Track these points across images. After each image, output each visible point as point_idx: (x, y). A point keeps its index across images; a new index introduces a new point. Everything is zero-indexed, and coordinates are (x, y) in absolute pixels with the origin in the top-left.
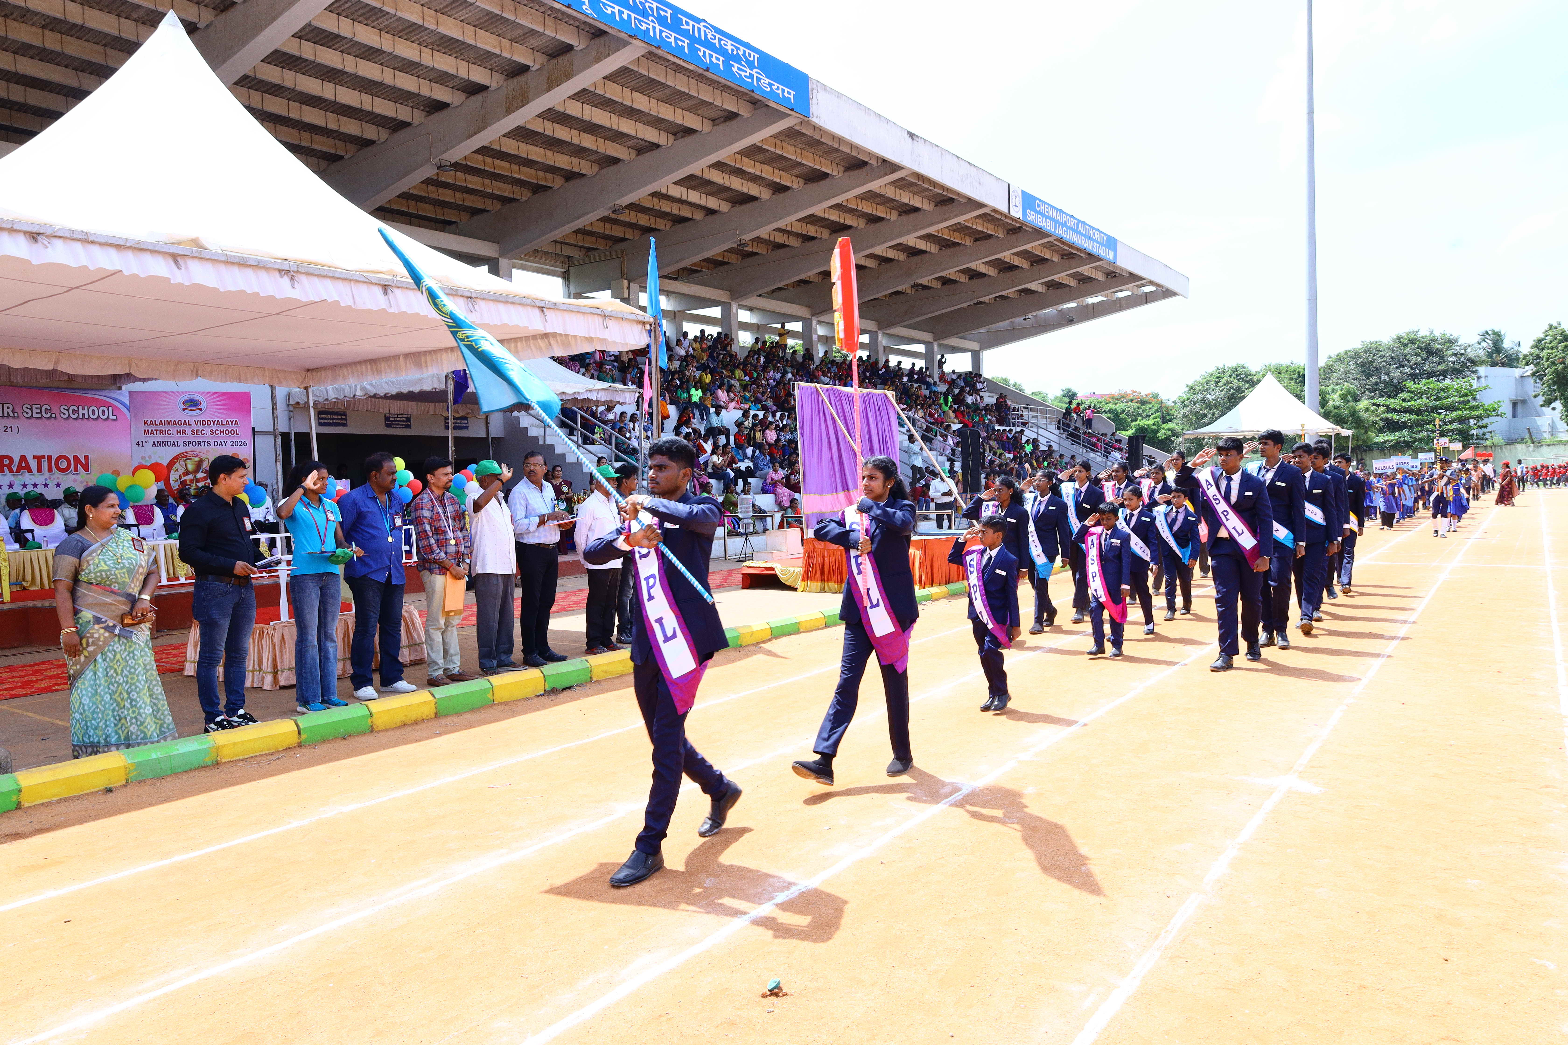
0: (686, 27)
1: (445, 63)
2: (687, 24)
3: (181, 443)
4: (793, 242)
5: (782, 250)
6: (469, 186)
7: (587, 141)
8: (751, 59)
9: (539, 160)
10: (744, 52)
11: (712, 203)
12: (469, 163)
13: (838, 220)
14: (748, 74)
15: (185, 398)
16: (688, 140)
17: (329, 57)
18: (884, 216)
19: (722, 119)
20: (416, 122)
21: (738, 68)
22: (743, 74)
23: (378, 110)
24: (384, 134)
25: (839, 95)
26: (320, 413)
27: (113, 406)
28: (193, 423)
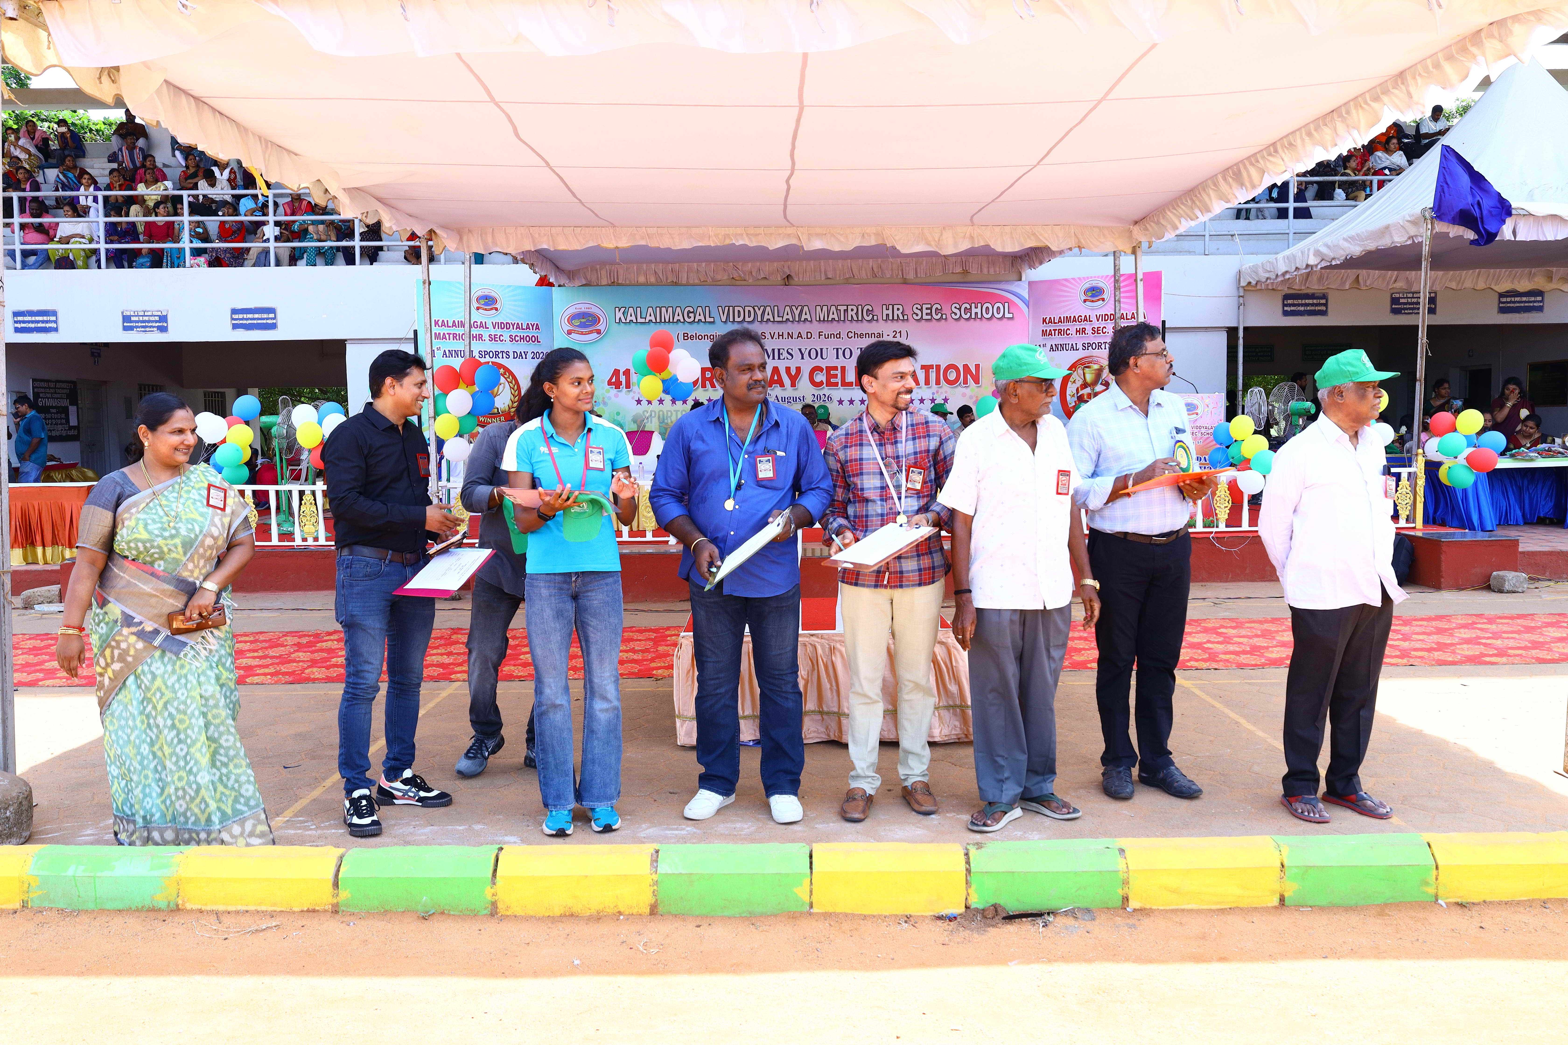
3: (1080, 346)
15: (1087, 286)
26: (1286, 297)
27: (1009, 301)
28: (1094, 319)
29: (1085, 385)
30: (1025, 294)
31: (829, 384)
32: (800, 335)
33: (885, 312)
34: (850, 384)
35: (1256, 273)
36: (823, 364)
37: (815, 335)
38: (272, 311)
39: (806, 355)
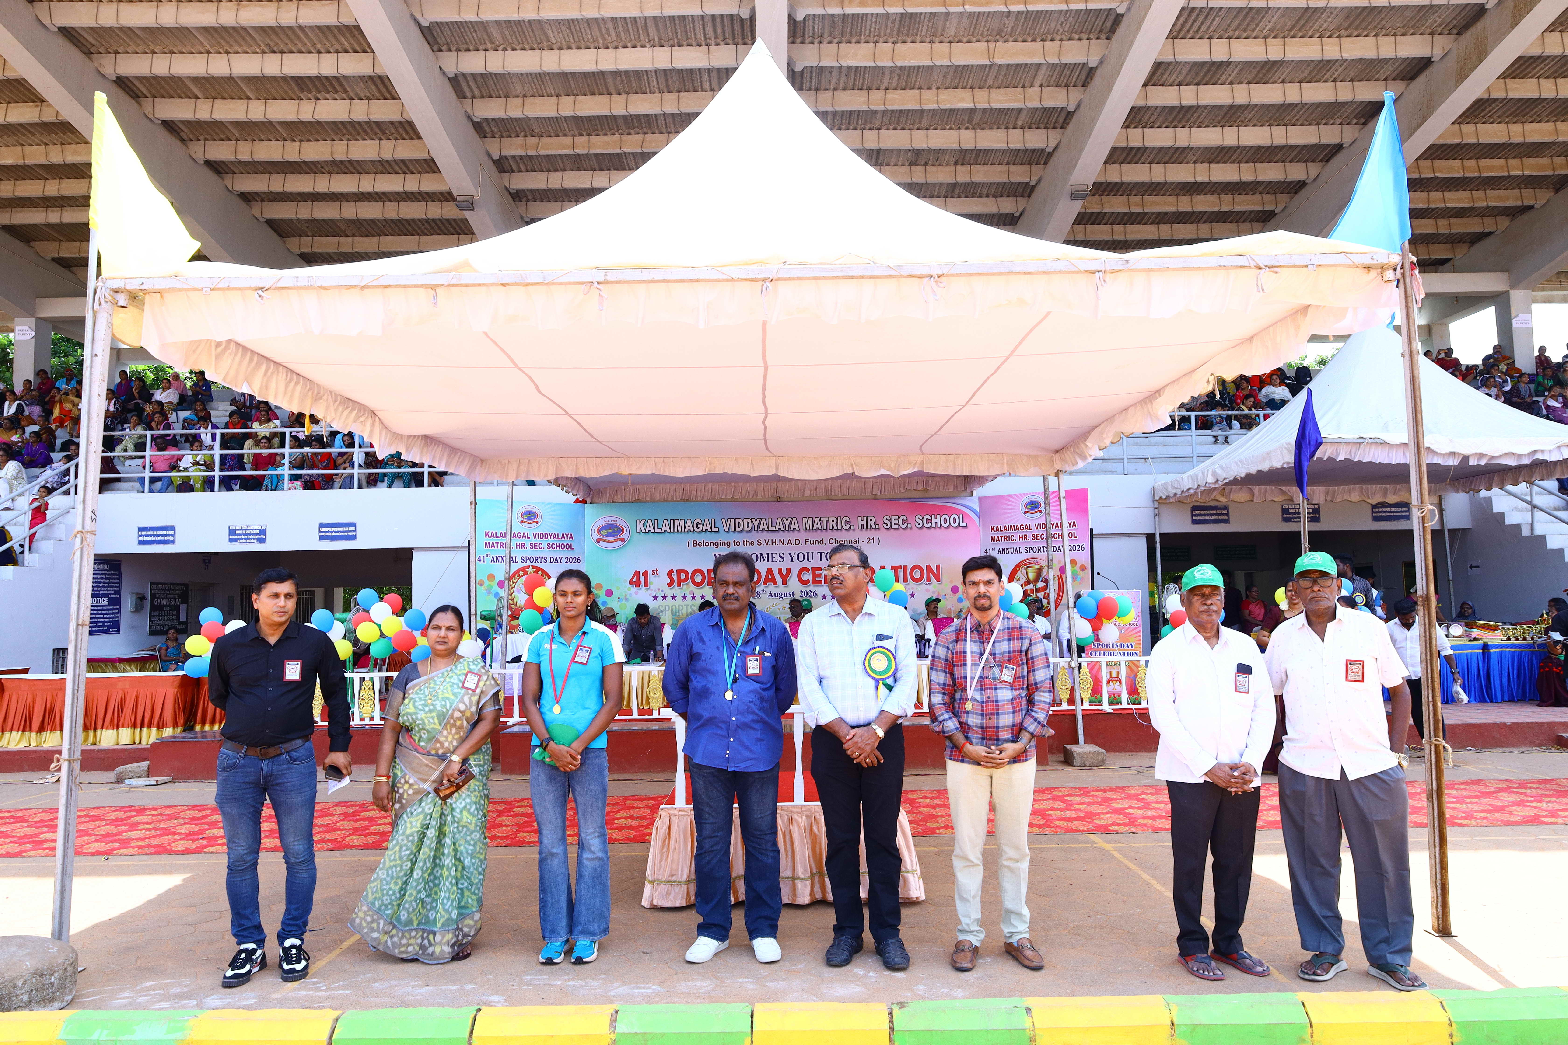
1: (1361, 48)
3: (1022, 550)
6: (1449, 205)
9: (1546, 139)
12: (1437, 175)
15: (1027, 500)
20: (1347, 141)
23: (1292, 141)
24: (1314, 169)
26: (1193, 509)
27: (963, 513)
28: (1033, 527)
29: (1028, 582)
30: (976, 507)
31: (815, 582)
32: (790, 542)
33: (860, 523)
35: (1166, 489)
36: (809, 566)
37: (803, 542)
38: (353, 525)
39: (795, 558)
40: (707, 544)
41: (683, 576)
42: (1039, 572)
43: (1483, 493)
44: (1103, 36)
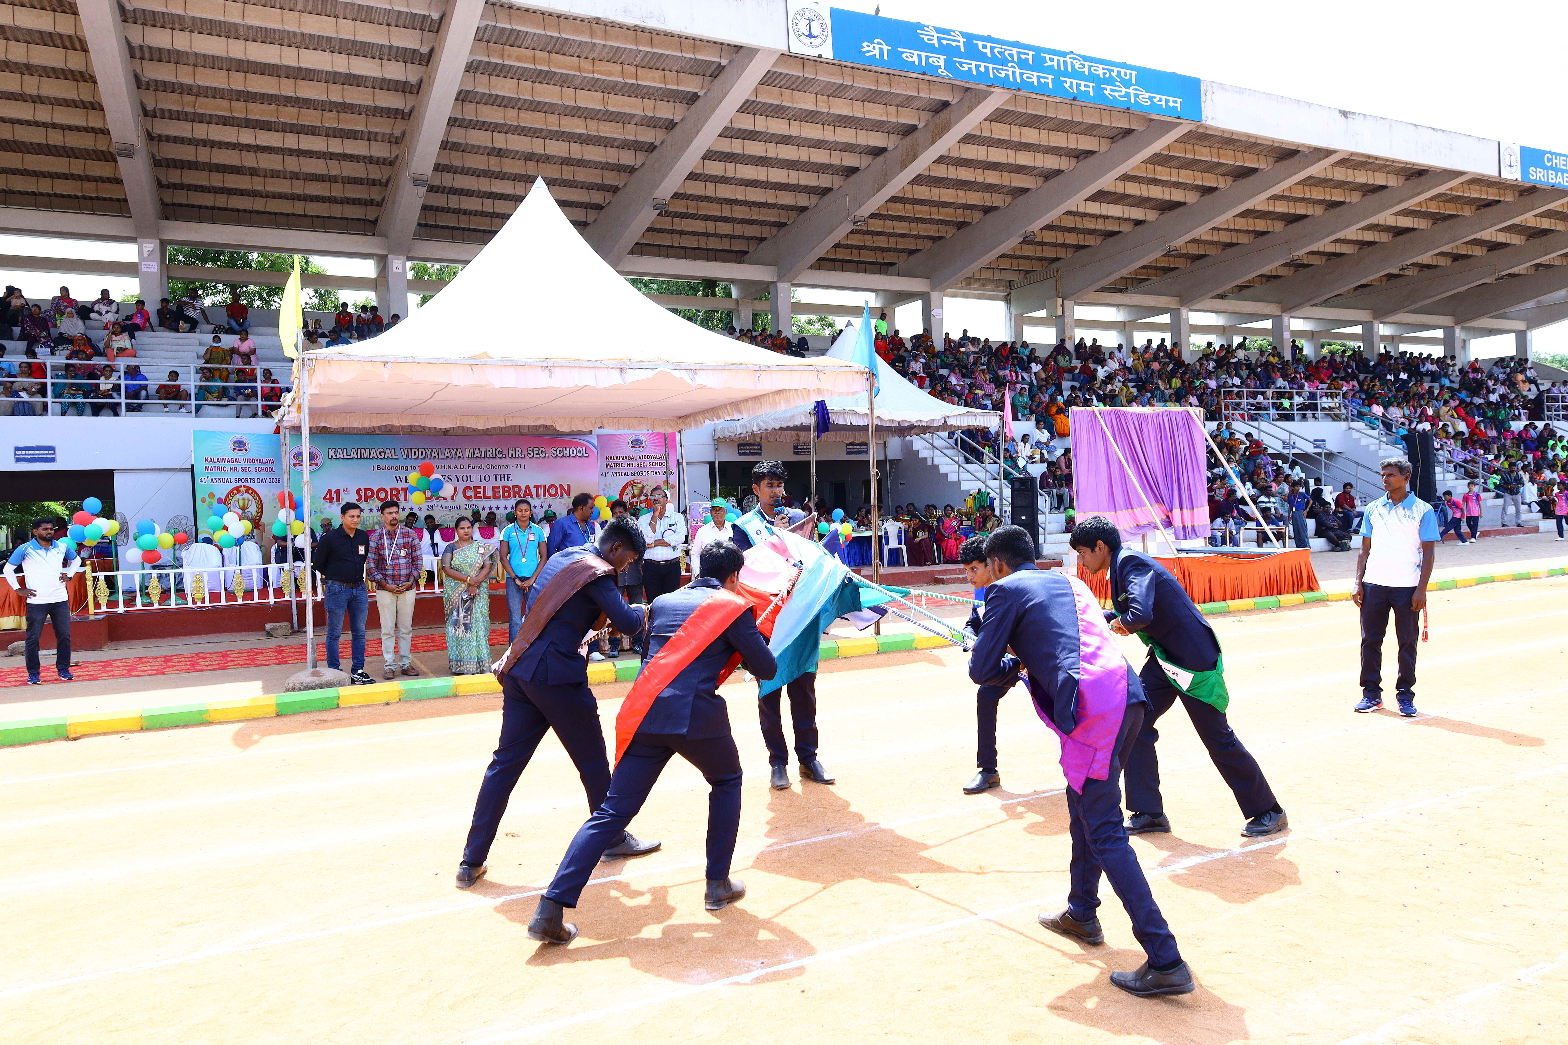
0: (1050, 63)
1: (846, 136)
2: (1052, 60)
3: (630, 473)
4: (1243, 239)
5: (1233, 249)
7: (992, 177)
8: (1128, 77)
9: (951, 201)
10: (1119, 72)
11: (1137, 213)
12: (890, 213)
13: (1286, 211)
14: (1123, 93)
15: (633, 439)
16: (1091, 160)
17: (755, 148)
18: (1342, 199)
19: (1120, 136)
20: (836, 187)
21: (1111, 90)
22: (1116, 94)
23: (802, 182)
24: (814, 199)
25: (1241, 91)
26: (740, 445)
27: (586, 447)
28: (638, 458)
29: (634, 496)
30: (595, 442)
31: (476, 497)
32: (456, 467)
33: (510, 452)
34: (490, 497)
35: (724, 432)
36: (472, 485)
37: (466, 467)
38: (52, 448)
39: (460, 479)
40: (389, 468)
41: (369, 494)
42: (642, 489)
43: (908, 438)
44: (684, 102)
